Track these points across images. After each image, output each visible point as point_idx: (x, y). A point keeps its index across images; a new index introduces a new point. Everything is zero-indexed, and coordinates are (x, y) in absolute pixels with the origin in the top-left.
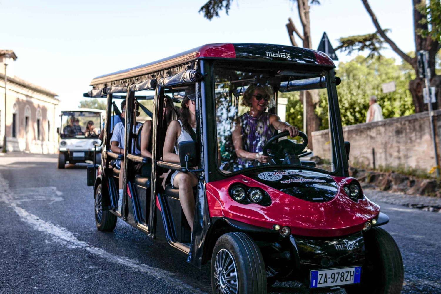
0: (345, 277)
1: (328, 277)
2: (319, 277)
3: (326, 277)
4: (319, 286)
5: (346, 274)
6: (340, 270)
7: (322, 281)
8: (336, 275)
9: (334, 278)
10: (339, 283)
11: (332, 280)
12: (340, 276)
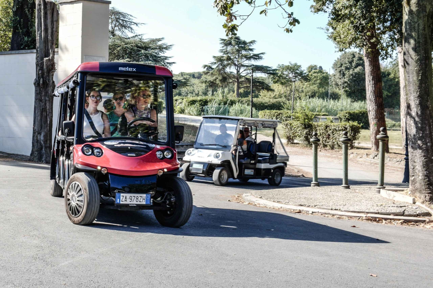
0: (139, 199)
1: (127, 198)
2: (121, 197)
3: (126, 198)
4: (121, 203)
5: (140, 198)
6: (136, 195)
7: (124, 200)
8: (133, 198)
9: (131, 199)
10: (135, 202)
11: (130, 200)
12: (135, 199)
